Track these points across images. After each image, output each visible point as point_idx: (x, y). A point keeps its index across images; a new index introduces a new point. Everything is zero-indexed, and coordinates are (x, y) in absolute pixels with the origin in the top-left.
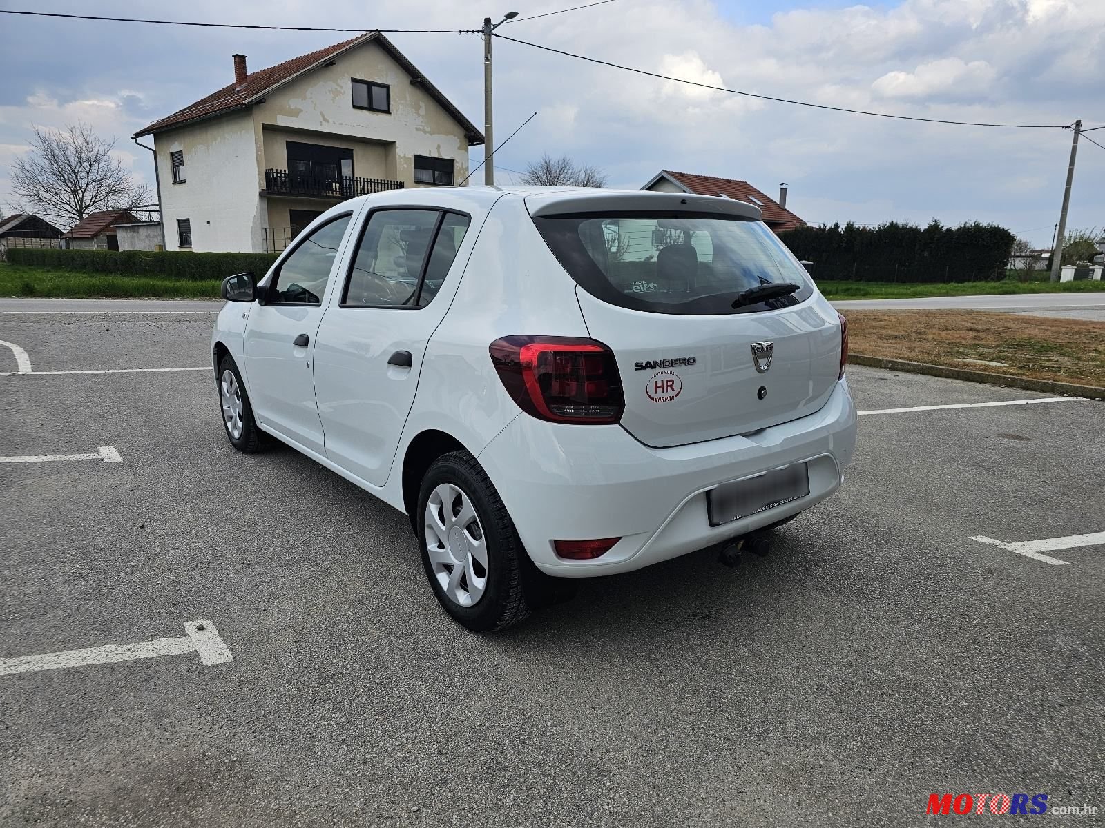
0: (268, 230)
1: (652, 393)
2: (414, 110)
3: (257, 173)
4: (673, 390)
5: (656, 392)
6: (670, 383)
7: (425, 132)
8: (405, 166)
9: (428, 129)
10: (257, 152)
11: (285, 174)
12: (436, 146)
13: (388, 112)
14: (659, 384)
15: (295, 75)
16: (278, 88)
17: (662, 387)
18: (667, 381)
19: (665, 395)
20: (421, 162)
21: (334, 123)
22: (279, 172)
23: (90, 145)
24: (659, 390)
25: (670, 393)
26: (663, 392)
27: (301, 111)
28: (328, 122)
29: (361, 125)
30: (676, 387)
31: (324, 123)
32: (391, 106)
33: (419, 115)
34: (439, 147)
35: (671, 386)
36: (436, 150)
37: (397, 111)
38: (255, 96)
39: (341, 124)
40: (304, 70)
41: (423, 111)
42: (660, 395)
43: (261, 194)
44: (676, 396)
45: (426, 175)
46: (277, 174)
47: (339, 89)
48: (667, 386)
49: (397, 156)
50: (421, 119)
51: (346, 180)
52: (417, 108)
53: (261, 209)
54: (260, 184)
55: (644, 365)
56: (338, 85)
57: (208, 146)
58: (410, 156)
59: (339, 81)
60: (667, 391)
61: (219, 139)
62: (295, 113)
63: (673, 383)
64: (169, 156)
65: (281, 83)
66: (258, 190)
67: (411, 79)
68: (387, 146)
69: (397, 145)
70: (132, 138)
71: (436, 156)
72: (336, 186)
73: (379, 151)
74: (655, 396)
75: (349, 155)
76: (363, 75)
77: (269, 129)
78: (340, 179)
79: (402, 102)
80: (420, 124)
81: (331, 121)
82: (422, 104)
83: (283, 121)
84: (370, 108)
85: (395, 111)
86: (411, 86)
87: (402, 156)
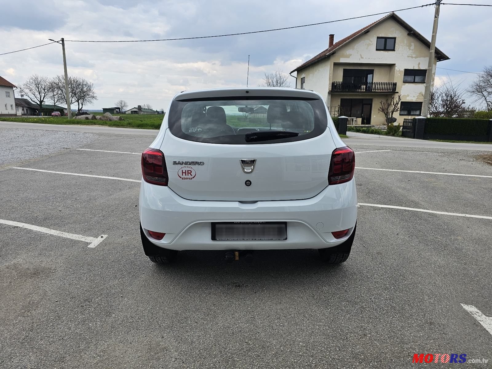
0: (329, 108)
1: (181, 175)
2: (407, 47)
3: (328, 84)
4: (191, 175)
5: (182, 175)
6: (190, 172)
7: (412, 57)
8: (399, 75)
9: (414, 56)
10: (330, 74)
11: (340, 83)
12: (418, 63)
13: (394, 50)
14: (184, 171)
15: (350, 39)
16: (342, 46)
17: (185, 173)
18: (188, 171)
19: (187, 177)
20: (408, 72)
21: (366, 58)
22: (337, 82)
23: (281, 78)
24: (184, 174)
25: (190, 176)
26: (186, 175)
27: (351, 55)
28: (363, 58)
29: (379, 58)
30: (193, 174)
31: (361, 59)
32: (396, 47)
33: (410, 49)
34: (419, 64)
35: (190, 173)
36: (417, 66)
37: (398, 49)
38: (332, 51)
39: (369, 58)
40: (354, 37)
41: (412, 47)
42: (184, 176)
43: (329, 93)
44: (193, 178)
45: (410, 78)
46: (336, 83)
47: (370, 43)
48: (188, 173)
49: (395, 71)
50: (411, 51)
51: (369, 84)
52: (410, 46)
53: (328, 99)
54: (329, 88)
55: (177, 163)
56: (370, 41)
57: (313, 74)
58: (402, 70)
59: (371, 39)
60: (188, 175)
61: (317, 71)
62: (348, 56)
63: (191, 172)
64: (300, 79)
65: (343, 44)
66: (328, 91)
67: (408, 32)
68: (391, 66)
69: (396, 65)
70: (290, 74)
71: (417, 68)
72: (364, 87)
73: (387, 69)
74: (182, 177)
75: (372, 72)
76: (383, 35)
77: (336, 65)
78: (366, 83)
79: (402, 44)
80: (410, 54)
81: (364, 58)
82: (413, 44)
83: (342, 60)
84: (385, 49)
85: (397, 49)
86: (408, 36)
87: (398, 70)
